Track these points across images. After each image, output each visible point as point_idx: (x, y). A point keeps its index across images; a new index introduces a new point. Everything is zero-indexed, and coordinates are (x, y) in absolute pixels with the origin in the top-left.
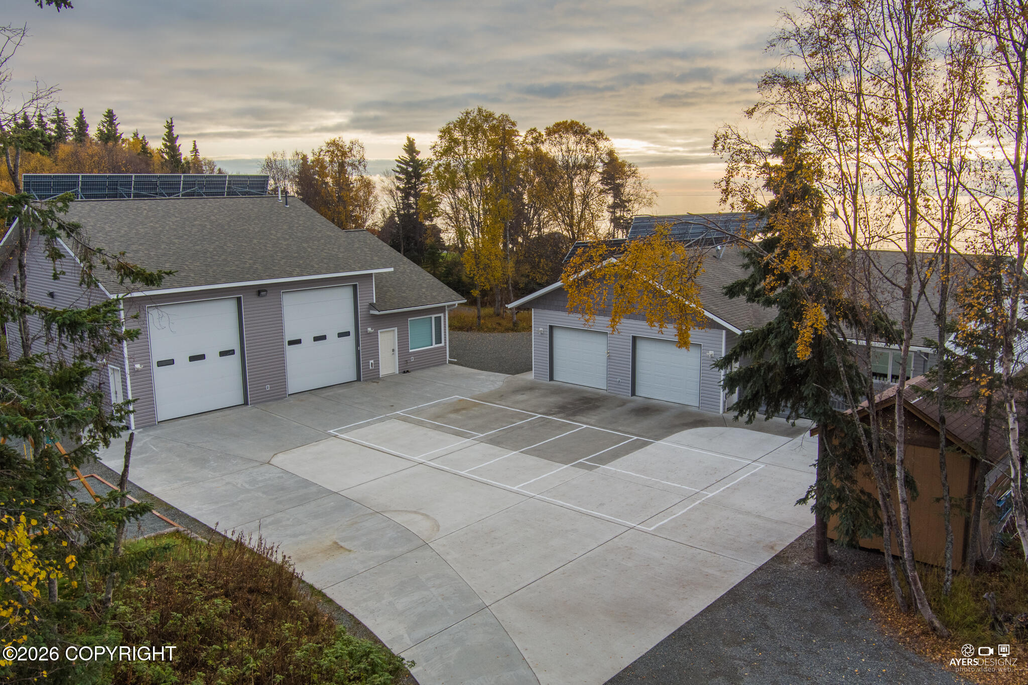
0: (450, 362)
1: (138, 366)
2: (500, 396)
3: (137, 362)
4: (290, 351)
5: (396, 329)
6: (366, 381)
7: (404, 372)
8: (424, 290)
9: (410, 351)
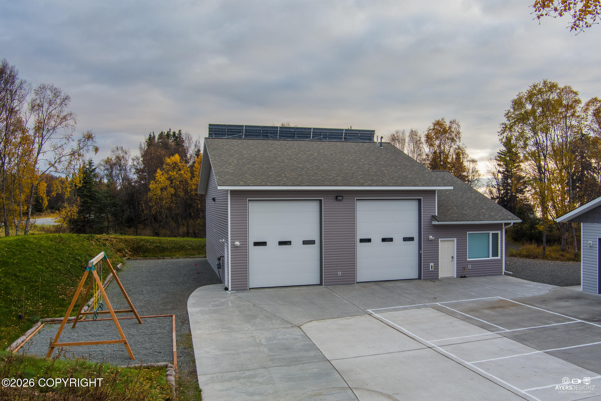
0: (506, 274)
1: (237, 243)
2: (543, 300)
3: (237, 240)
4: (361, 248)
5: (455, 239)
6: (426, 280)
7: (461, 277)
8: (483, 211)
9: (468, 260)
